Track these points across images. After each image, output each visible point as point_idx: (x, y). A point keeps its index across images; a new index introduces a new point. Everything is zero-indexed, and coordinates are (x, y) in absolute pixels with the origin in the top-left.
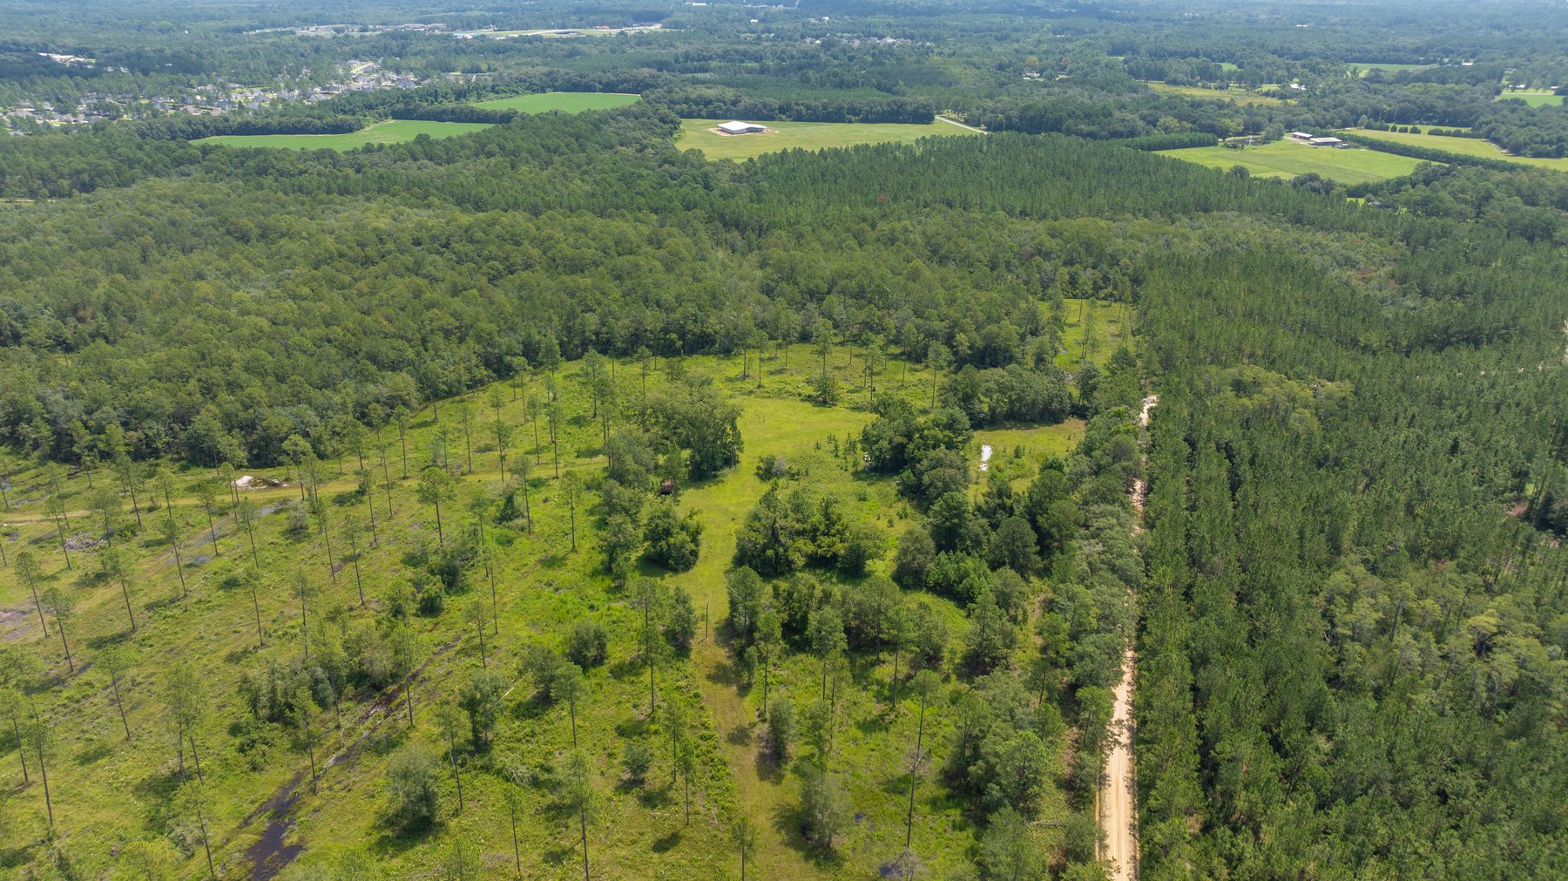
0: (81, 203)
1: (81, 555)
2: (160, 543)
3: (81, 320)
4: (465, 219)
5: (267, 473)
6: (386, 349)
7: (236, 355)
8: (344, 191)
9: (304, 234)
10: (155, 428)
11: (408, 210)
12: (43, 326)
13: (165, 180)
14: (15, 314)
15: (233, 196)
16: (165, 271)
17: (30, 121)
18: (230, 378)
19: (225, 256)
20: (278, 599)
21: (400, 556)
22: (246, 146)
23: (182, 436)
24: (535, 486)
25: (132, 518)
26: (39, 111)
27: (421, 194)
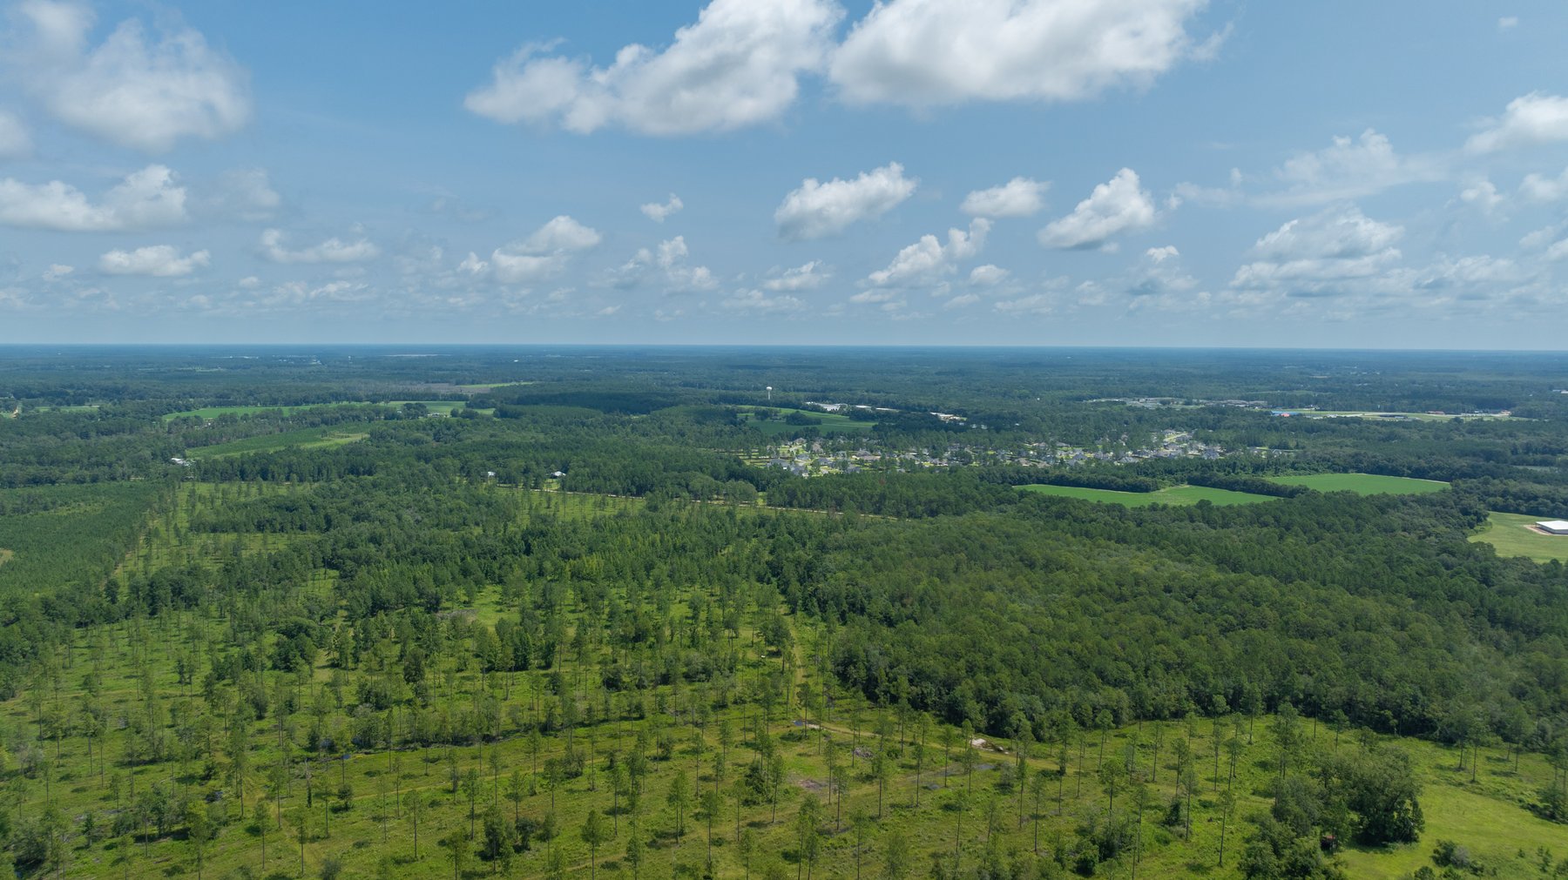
0: (926, 524)
1: (861, 761)
2: (911, 767)
3: (904, 605)
4: (1216, 576)
5: (996, 741)
6: (1111, 669)
7: (997, 648)
8: (1121, 540)
9: (1077, 569)
10: (929, 688)
11: (1170, 562)
12: (879, 605)
13: (986, 513)
14: (866, 594)
15: (1033, 531)
16: (967, 581)
17: (912, 461)
18: (989, 664)
19: (1012, 577)
20: (975, 827)
21: (1075, 826)
22: (1055, 494)
23: (946, 698)
24: (1205, 807)
25: (898, 746)
26: (919, 455)
27: (1185, 550)
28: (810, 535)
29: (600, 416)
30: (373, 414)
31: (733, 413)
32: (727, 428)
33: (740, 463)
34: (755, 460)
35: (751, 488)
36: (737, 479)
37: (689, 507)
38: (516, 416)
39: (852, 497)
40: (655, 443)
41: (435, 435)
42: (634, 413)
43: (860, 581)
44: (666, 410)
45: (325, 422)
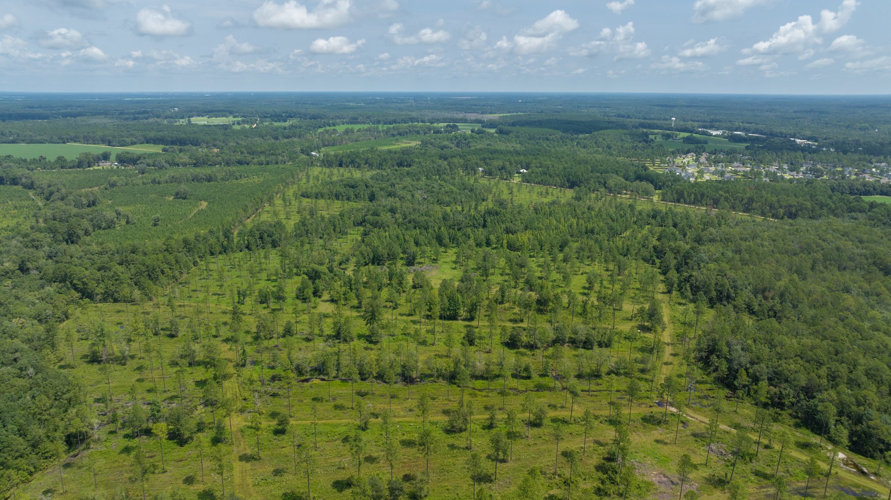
0: (787, 225)
3: (765, 298)
12: (745, 296)
13: (840, 220)
17: (775, 174)
26: (781, 169)
28: (690, 227)
29: (559, 134)
30: (427, 130)
31: (646, 135)
32: (641, 145)
33: (646, 169)
34: (657, 168)
35: (651, 187)
36: (641, 181)
37: (603, 199)
38: (507, 133)
39: (726, 199)
40: (590, 153)
41: (457, 143)
42: (582, 133)
43: (728, 272)
44: (602, 132)
45: (400, 134)
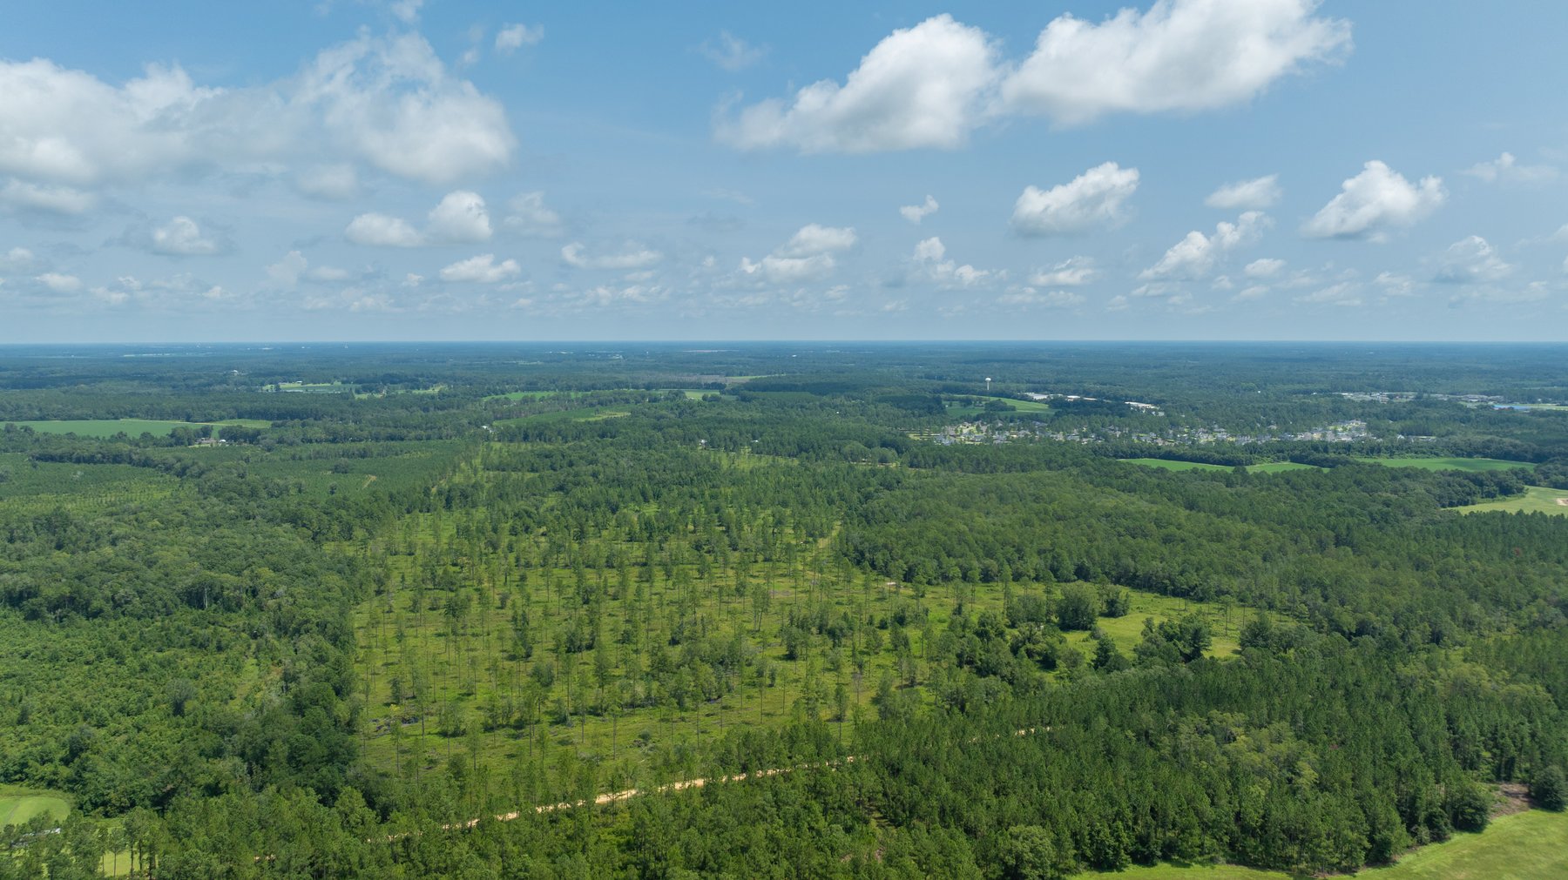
30: (639, 398)
45: (601, 403)
